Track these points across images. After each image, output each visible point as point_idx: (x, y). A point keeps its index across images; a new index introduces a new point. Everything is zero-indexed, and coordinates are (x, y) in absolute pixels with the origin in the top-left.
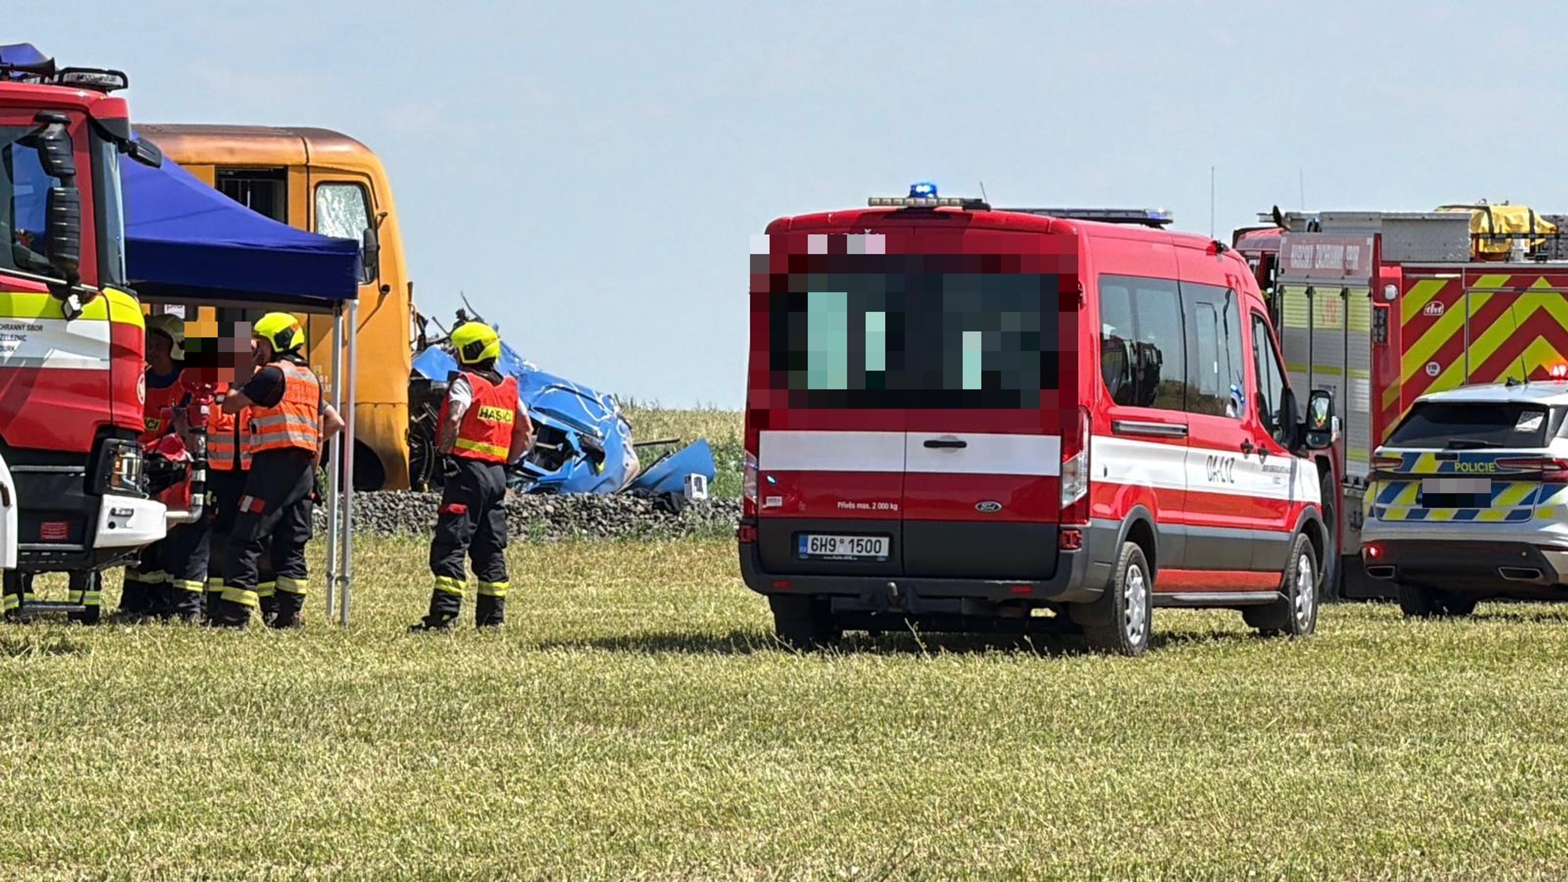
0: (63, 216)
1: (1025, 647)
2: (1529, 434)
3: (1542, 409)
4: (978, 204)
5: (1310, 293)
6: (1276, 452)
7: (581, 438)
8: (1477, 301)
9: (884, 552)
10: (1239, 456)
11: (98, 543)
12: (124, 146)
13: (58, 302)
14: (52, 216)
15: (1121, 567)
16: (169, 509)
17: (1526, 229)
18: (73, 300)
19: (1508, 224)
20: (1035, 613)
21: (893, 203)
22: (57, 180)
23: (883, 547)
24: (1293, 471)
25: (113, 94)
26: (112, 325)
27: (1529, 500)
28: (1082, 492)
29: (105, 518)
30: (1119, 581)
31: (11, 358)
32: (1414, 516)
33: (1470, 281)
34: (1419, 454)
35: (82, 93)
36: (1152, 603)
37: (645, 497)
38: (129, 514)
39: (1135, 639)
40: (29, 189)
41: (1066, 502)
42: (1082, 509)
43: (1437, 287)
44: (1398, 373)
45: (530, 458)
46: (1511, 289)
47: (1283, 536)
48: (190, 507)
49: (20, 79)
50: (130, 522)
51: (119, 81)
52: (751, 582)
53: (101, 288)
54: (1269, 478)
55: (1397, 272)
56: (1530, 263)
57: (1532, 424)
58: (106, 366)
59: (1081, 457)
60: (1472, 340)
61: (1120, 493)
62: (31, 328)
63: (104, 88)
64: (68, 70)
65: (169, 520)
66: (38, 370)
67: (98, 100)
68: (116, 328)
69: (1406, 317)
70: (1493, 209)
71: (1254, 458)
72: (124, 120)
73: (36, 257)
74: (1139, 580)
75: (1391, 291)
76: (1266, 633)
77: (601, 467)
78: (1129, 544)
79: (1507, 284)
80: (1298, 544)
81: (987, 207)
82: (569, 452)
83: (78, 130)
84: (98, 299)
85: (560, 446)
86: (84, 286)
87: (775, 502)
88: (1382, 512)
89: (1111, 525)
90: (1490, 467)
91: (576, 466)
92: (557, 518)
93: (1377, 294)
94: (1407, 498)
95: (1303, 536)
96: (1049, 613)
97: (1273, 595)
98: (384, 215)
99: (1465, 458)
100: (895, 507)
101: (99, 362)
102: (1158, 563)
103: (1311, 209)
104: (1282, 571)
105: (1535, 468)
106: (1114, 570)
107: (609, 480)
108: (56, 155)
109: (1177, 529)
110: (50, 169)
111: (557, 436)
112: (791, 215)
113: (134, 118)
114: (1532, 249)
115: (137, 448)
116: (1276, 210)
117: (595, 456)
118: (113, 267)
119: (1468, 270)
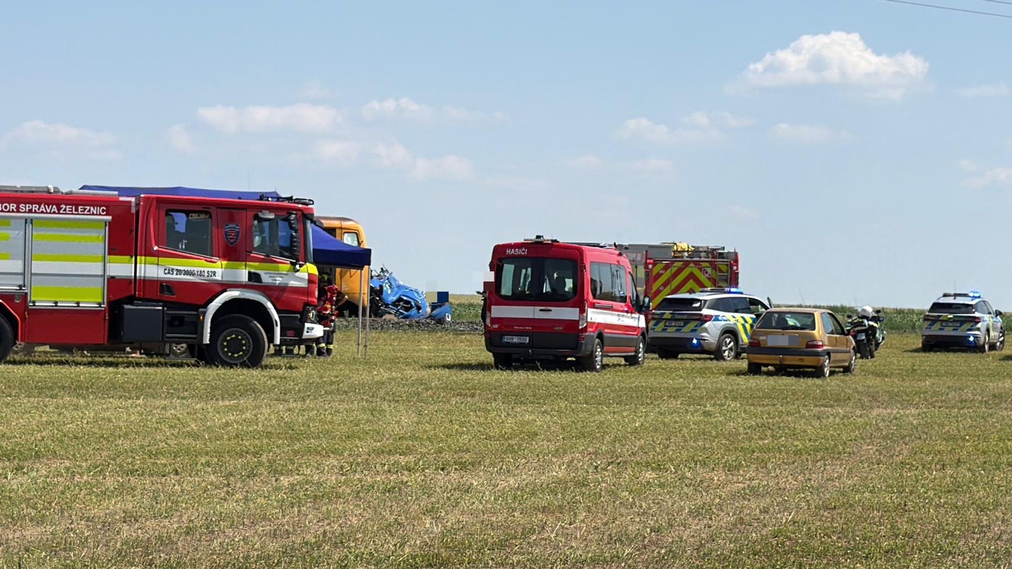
0: (295, 242)
1: (573, 371)
2: (695, 307)
3: (700, 301)
4: (556, 241)
5: (636, 267)
6: (634, 313)
7: (415, 303)
8: (674, 270)
9: (527, 341)
10: (625, 314)
11: (304, 337)
12: (313, 222)
13: (292, 267)
14: (292, 242)
15: (595, 346)
16: (324, 327)
17: (687, 249)
18: (297, 267)
19: (682, 248)
20: (569, 359)
21: (531, 240)
22: (293, 231)
23: (527, 340)
24: (639, 318)
25: (310, 206)
26: (309, 274)
27: (696, 326)
28: (585, 325)
29: (306, 330)
30: (594, 350)
31: (279, 283)
32: (664, 330)
33: (672, 264)
34: (664, 313)
35: (300, 206)
36: (602, 356)
37: (434, 320)
38: (313, 329)
39: (598, 367)
40: (284, 234)
41: (580, 327)
42: (585, 329)
43: (663, 265)
44: (652, 289)
45: (401, 309)
46: (683, 266)
47: (636, 337)
48: (330, 327)
49: (282, 201)
50: (313, 331)
51: (311, 203)
52: (489, 350)
53: (306, 263)
54: (633, 320)
55: (652, 261)
56: (689, 259)
57: (698, 305)
58: (307, 286)
59: (585, 314)
60: (672, 280)
61: (595, 325)
62: (285, 274)
63: (307, 204)
64: (296, 199)
65: (324, 331)
66: (287, 287)
67: (305, 208)
68: (309, 275)
69: (654, 273)
70: (678, 244)
71: (629, 315)
72: (313, 214)
73: (287, 254)
74: (599, 350)
75: (650, 266)
76: (631, 365)
77: (420, 311)
78: (597, 340)
79: (682, 265)
80: (640, 339)
81: (558, 242)
82: (412, 307)
83: (300, 217)
84: (305, 266)
85: (409, 306)
86: (301, 263)
87: (496, 326)
88: (654, 329)
89: (592, 334)
90: (685, 317)
91: (414, 311)
92: (410, 326)
93: (646, 267)
94: (661, 325)
95: (641, 337)
96: (574, 359)
97: (633, 354)
98: (362, 242)
99: (679, 314)
100: (530, 328)
101: (304, 285)
102: (605, 344)
103: (626, 243)
104: (636, 347)
105: (698, 317)
106: (593, 348)
107: (422, 315)
108: (293, 224)
109: (609, 335)
110: (291, 228)
111: (408, 302)
112: (501, 243)
113: (316, 214)
114: (689, 255)
115: (315, 310)
116: (615, 244)
117: (419, 308)
118: (309, 257)
119: (672, 261)
